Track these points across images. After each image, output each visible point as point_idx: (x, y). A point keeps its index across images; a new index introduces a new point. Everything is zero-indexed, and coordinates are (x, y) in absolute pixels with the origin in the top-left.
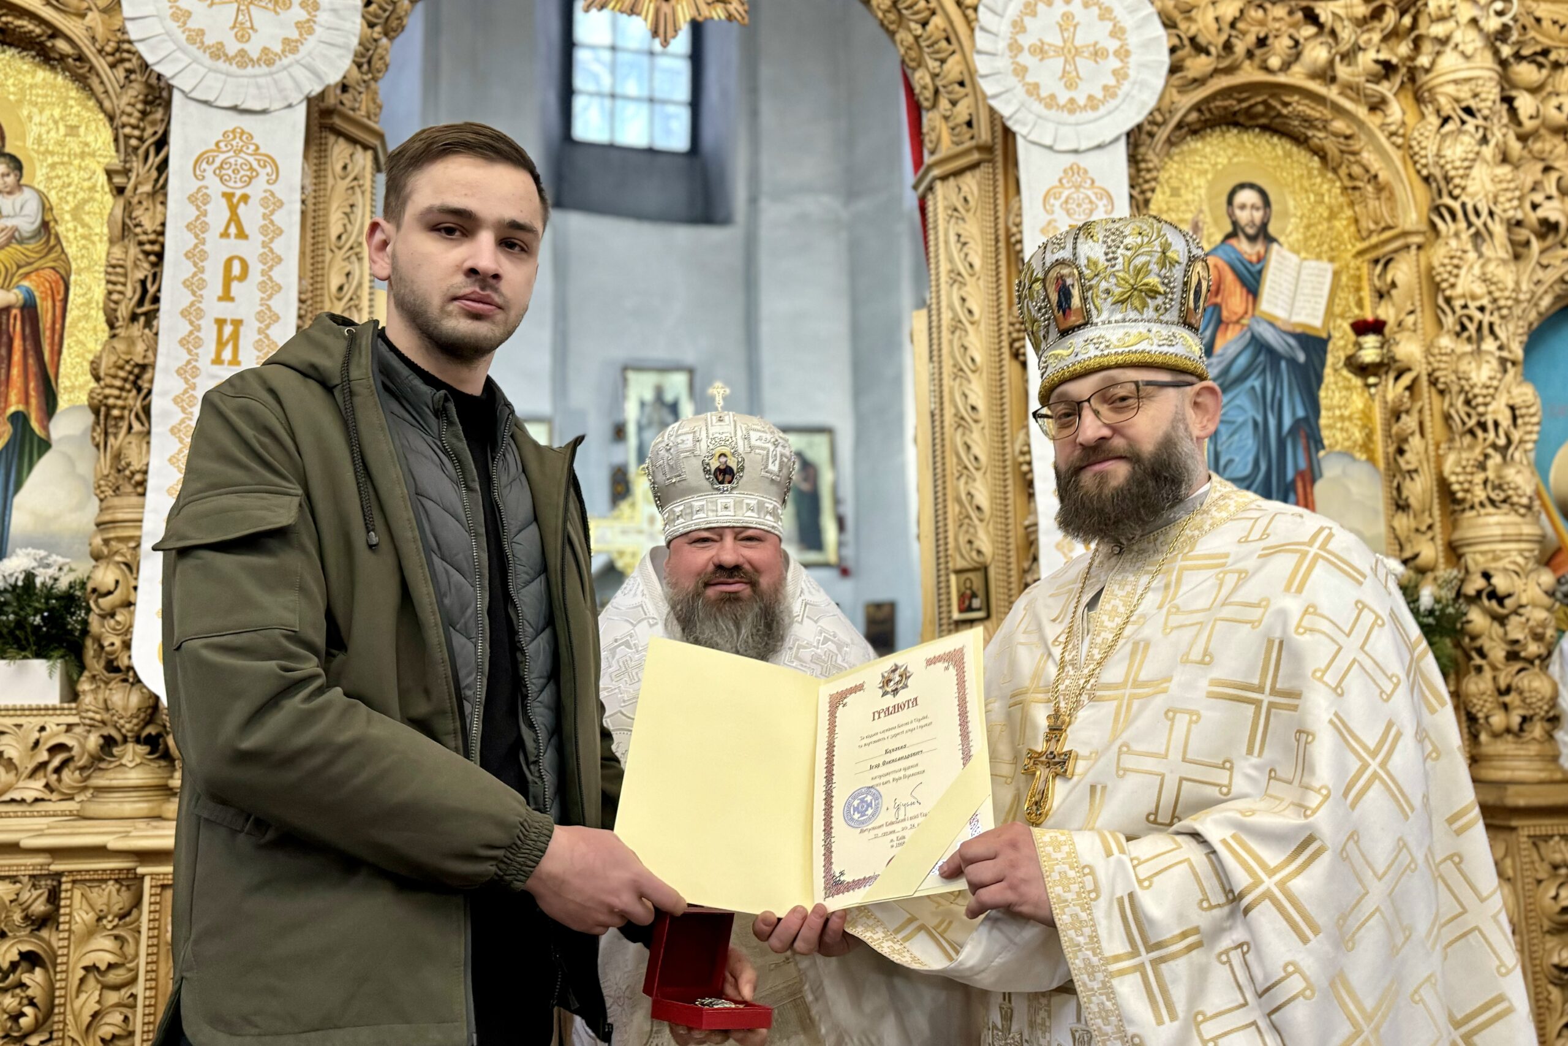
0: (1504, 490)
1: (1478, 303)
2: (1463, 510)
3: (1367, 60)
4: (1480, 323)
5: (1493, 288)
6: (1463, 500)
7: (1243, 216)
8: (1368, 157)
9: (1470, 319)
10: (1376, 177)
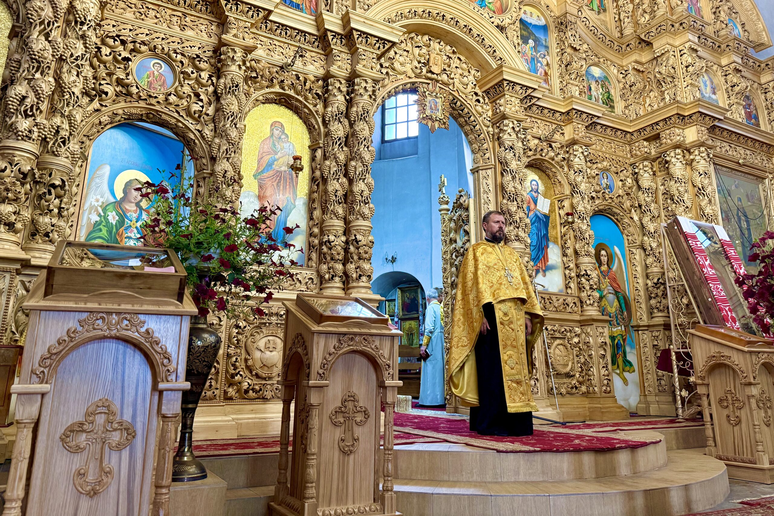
2: (580, 257)
3: (560, 157)
5: (586, 209)
6: (580, 254)
7: (534, 187)
8: (559, 177)
10: (560, 182)
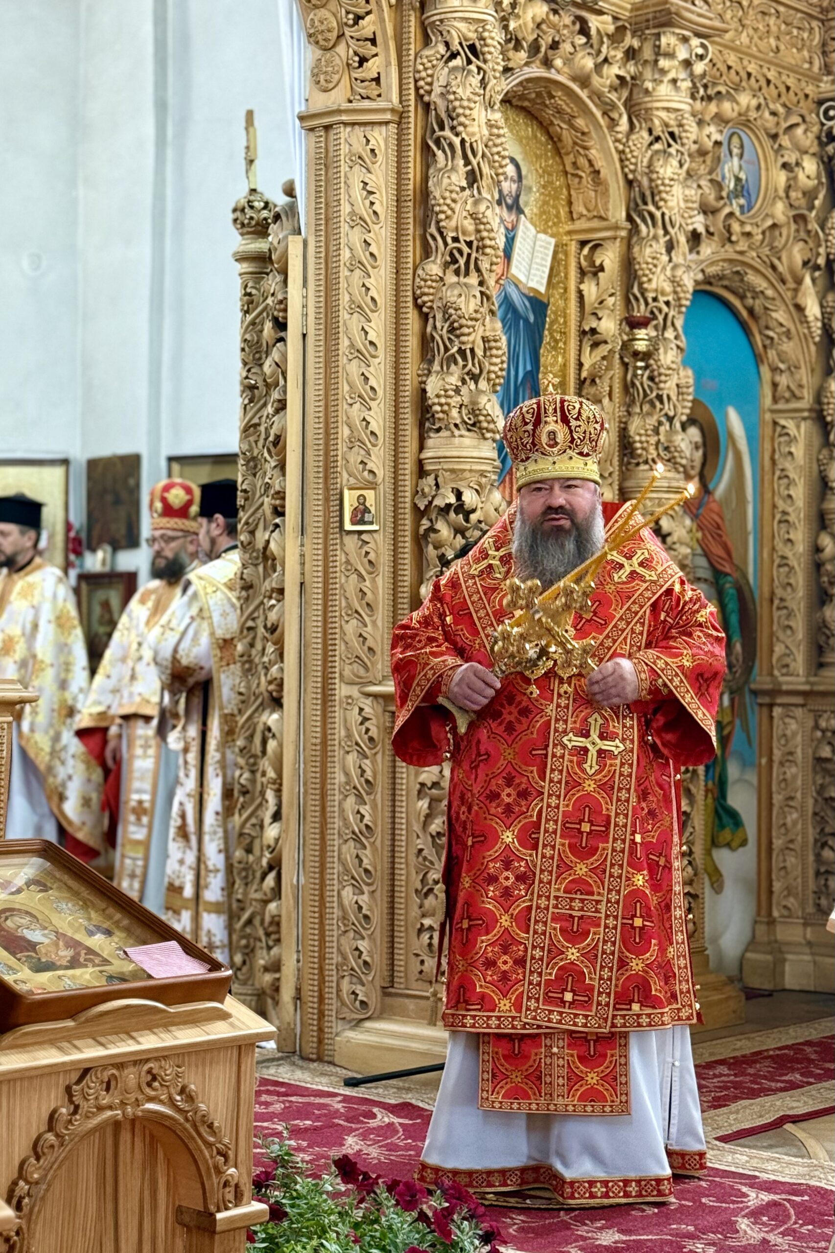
0: (670, 452)
1: (665, 299)
2: (638, 464)
3: (610, 73)
4: (666, 315)
5: (679, 289)
6: (640, 456)
7: (506, 187)
8: (594, 153)
9: (660, 311)
10: (598, 172)
